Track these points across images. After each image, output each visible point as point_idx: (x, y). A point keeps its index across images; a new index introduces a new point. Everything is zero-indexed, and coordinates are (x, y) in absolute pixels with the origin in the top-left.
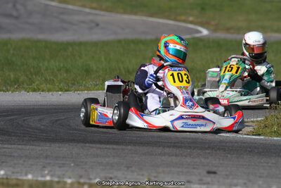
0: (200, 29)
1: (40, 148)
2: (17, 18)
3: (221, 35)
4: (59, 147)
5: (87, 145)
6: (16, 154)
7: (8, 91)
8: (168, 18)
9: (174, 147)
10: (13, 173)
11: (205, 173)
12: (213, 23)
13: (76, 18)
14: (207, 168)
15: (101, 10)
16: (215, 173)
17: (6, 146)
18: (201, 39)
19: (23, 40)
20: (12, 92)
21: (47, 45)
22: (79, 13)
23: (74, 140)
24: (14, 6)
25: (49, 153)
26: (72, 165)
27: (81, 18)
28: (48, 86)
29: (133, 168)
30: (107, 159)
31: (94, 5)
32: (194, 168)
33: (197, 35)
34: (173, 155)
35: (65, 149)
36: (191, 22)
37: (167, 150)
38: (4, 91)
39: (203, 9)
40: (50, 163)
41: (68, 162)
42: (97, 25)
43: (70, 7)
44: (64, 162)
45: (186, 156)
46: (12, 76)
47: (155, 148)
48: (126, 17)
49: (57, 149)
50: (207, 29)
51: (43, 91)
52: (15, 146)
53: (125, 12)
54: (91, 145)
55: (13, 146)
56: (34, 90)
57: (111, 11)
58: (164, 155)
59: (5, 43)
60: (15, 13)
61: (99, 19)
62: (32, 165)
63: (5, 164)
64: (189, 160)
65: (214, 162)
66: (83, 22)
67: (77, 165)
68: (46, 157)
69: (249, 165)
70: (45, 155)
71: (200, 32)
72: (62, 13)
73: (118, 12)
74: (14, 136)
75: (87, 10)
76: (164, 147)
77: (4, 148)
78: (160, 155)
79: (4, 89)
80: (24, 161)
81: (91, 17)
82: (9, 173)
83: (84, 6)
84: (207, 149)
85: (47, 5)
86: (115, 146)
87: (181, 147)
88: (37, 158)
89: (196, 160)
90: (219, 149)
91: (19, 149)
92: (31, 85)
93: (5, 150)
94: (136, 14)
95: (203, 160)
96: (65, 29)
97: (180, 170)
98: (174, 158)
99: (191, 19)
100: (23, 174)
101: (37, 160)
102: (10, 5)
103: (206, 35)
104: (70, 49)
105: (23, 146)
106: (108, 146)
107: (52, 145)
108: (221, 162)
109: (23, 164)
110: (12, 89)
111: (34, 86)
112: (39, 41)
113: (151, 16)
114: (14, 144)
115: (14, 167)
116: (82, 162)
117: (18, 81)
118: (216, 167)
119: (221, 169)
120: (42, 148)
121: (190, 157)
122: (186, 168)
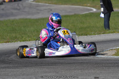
0: (92, 9)
2: (19, 10)
4: (30, 69)
5: (42, 66)
6: (10, 74)
7: (12, 42)
11: (94, 78)
12: (98, 6)
13: (42, 8)
14: (95, 76)
15: (53, 4)
16: (98, 78)
17: (6, 70)
18: (93, 13)
19: (20, 19)
21: (30, 20)
22: (43, 6)
24: (18, 5)
25: (25, 72)
26: (34, 78)
27: (45, 8)
28: (29, 38)
30: (50, 74)
31: (50, 2)
32: (89, 76)
33: (91, 11)
34: (79, 70)
35: (32, 70)
36: (89, 6)
38: (11, 42)
39: (93, 0)
41: (32, 77)
42: (51, 10)
43: (40, 4)
44: (31, 77)
48: (63, 6)
49: (29, 70)
50: (95, 8)
51: (27, 41)
52: (11, 70)
53: (62, 4)
54: (44, 67)
55: (10, 70)
56: (24, 41)
57: (56, 4)
58: (76, 70)
60: (18, 8)
61: (52, 8)
64: (86, 71)
65: (98, 72)
68: (23, 75)
69: (113, 72)
70: (23, 73)
71: (93, 10)
72: (37, 6)
73: (59, 4)
74: (11, 64)
78: (74, 69)
80: (13, 78)
81: (49, 7)
83: (46, 3)
85: (31, 4)
86: (54, 67)
89: (90, 71)
92: (22, 39)
93: (6, 72)
94: (67, 5)
95: (93, 71)
96: (38, 13)
97: (82, 77)
98: (80, 70)
99: (89, 5)
102: (16, 5)
103: (95, 11)
104: (39, 21)
105: (14, 70)
106: (51, 67)
107: (27, 68)
108: (101, 71)
110: (14, 41)
111: (23, 39)
112: (26, 19)
113: (73, 5)
114: (11, 69)
116: (39, 76)
118: (99, 74)
119: (101, 75)
120: (22, 70)
121: (87, 70)
122: (85, 76)
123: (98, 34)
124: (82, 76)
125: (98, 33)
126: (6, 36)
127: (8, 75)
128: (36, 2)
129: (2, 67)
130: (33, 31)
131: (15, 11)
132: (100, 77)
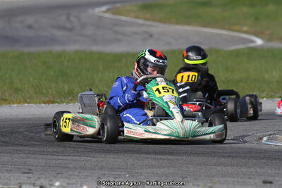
0: (254, 38)
1: (95, 159)
2: (70, 30)
3: (276, 45)
4: (114, 158)
5: (142, 155)
6: (71, 166)
7: (63, 102)
8: (222, 28)
9: (228, 157)
10: (68, 184)
11: (261, 183)
12: (267, 32)
13: (129, 29)
14: (263, 178)
15: (155, 21)
16: (271, 183)
18: (255, 49)
19: (76, 52)
20: (67, 103)
21: (101, 56)
22: (131, 24)
23: (129, 150)
24: (68, 18)
25: (104, 165)
26: (127, 176)
27: (135, 29)
29: (189, 179)
30: (162, 170)
31: (148, 16)
32: (250, 178)
33: (252, 45)
35: (120, 160)
36: (245, 32)
37: (222, 160)
38: (58, 103)
39: (257, 19)
40: (104, 174)
41: (122, 173)
42: (151, 36)
43: (124, 18)
44: (119, 173)
45: (241, 166)
46: (66, 87)
47: (210, 158)
48: (179, 28)
49: (112, 160)
50: (262, 38)
52: (70, 157)
53: (178, 23)
54: (146, 156)
55: (68, 158)
58: (219, 166)
59: (59, 55)
60: (68, 25)
61: (152, 30)
62: (87, 176)
63: (60, 175)
64: (244, 170)
65: (270, 172)
66: (137, 33)
67: (133, 176)
68: (101, 168)
70: (99, 166)
71: (254, 42)
72: (115, 25)
73: (171, 23)
74: (69, 147)
75: (141, 21)
76: (219, 157)
77: (60, 159)
78: (215, 165)
79: (59, 100)
80: (79, 173)
81: (144, 29)
82: (65, 184)
83: (137, 17)
84: (262, 159)
85: (100, 17)
86: (170, 157)
87: (236, 157)
88: (92, 169)
89: (252, 170)
90: (275, 158)
91: (74, 160)
93: (60, 161)
94: (189, 24)
95: (258, 170)
96: (118, 41)
97: (236, 180)
98: (229, 167)
99: (245, 28)
100: (79, 185)
101: (93, 171)
102: (64, 18)
103: (261, 45)
104: (124, 60)
105: (78, 158)
106: (163, 157)
107: (107, 156)
108: (277, 171)
109: (78, 176)
110: (66, 101)
112: (92, 53)
113: (205, 26)
115: (69, 179)
116: (138, 173)
117: (72, 93)
118: (271, 176)
119: (277, 179)
120: (97, 159)
121: (245, 166)
122: (241, 178)
123: (267, 98)
124: (234, 177)
125: (267, 94)
126: (46, 89)
127: (66, 167)
128: (114, 14)
129: (49, 152)
130: (110, 80)
131: (59, 34)
132: (275, 182)
